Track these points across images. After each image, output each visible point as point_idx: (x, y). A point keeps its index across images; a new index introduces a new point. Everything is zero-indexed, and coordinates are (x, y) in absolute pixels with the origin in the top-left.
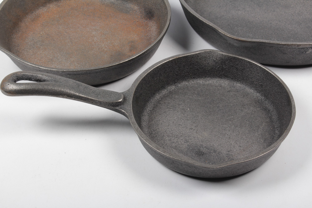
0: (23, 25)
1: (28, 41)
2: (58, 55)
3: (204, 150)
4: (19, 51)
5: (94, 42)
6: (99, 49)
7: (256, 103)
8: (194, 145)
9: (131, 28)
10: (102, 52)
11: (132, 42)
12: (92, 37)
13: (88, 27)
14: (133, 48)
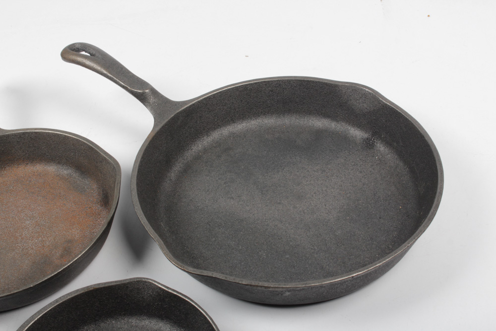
9: (77, 219)
10: (24, 255)
11: (70, 241)
12: (23, 229)
13: (24, 212)
14: (67, 252)
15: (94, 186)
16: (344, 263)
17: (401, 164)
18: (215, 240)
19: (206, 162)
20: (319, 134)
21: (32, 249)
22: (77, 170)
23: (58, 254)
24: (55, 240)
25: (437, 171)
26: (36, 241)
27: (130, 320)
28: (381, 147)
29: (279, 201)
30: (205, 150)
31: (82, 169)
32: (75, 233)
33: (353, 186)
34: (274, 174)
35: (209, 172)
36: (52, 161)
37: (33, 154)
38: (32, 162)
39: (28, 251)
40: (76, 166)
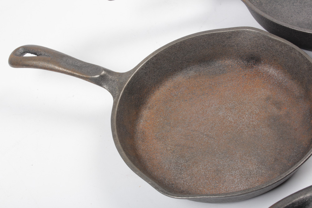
1: (167, 166)
2: (217, 160)
5: (235, 123)
6: (248, 127)
10: (254, 128)
11: (268, 98)
12: (224, 118)
13: (206, 111)
14: (278, 105)
15: (228, 62)
21: (253, 121)
23: (275, 110)
24: (258, 106)
26: (247, 116)
32: (263, 92)
36: (175, 71)
37: (159, 76)
38: (161, 84)
39: (253, 124)
40: (199, 61)
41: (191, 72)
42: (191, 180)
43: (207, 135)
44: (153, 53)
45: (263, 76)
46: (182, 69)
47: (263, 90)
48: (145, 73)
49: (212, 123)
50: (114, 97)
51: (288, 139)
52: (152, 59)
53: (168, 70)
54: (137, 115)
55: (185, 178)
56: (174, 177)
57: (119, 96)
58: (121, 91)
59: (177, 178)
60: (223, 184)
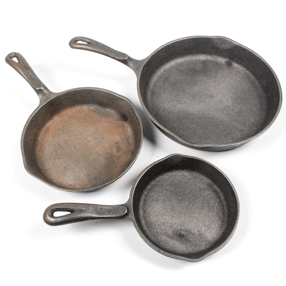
0: (40, 138)
1: (46, 152)
2: (70, 162)
3: (183, 233)
4: (42, 163)
5: (92, 147)
6: (96, 153)
7: (208, 186)
8: (176, 230)
9: (114, 131)
10: (99, 155)
11: (117, 143)
12: (89, 142)
13: (84, 133)
14: (119, 149)
15: (113, 112)
16: (245, 124)
17: (248, 72)
18: (186, 126)
19: (160, 88)
20: (204, 63)
21: (101, 151)
22: (99, 105)
23: (115, 151)
24: (109, 144)
25: (274, 75)
26: (100, 147)
27: (168, 174)
28: (235, 65)
29: (204, 101)
30: (157, 81)
31: (102, 104)
32: (117, 138)
33: (231, 86)
34: (194, 87)
35: (164, 92)
36: (84, 103)
37: (74, 102)
38: (73, 106)
39: (99, 153)
40: (99, 104)
41: (93, 107)
42: (52, 166)
43: (75, 147)
44: (74, 89)
45: (124, 129)
46: (88, 103)
47: (118, 136)
48: (65, 98)
49: (82, 142)
50: (40, 104)
51: (109, 170)
52: (72, 92)
53: (80, 101)
54: (50, 118)
55: (50, 163)
56: (46, 160)
57: (42, 104)
58: (45, 102)
59: (46, 161)
60: (63, 176)
